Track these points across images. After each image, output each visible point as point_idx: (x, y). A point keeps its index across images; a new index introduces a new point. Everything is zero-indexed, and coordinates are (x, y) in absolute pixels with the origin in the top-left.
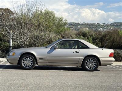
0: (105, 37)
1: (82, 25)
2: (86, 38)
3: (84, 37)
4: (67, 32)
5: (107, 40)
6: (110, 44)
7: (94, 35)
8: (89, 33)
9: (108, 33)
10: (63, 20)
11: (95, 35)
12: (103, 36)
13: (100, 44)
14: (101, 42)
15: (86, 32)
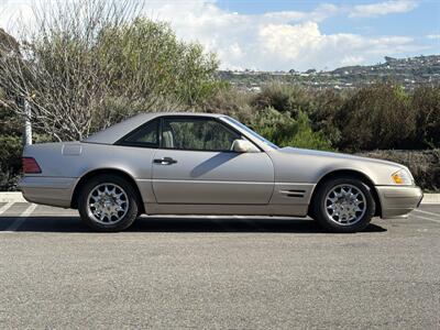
0: (353, 109)
1: (243, 76)
2: (289, 113)
3: (279, 111)
4: (220, 96)
5: (360, 120)
6: (369, 133)
7: (311, 104)
8: (294, 95)
9: (363, 97)
10: (204, 53)
11: (318, 104)
12: (346, 106)
13: (338, 133)
14: (341, 128)
15: (286, 93)
